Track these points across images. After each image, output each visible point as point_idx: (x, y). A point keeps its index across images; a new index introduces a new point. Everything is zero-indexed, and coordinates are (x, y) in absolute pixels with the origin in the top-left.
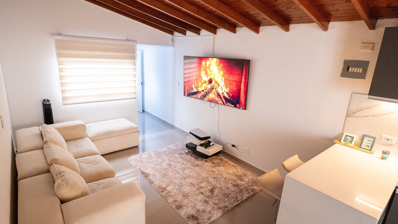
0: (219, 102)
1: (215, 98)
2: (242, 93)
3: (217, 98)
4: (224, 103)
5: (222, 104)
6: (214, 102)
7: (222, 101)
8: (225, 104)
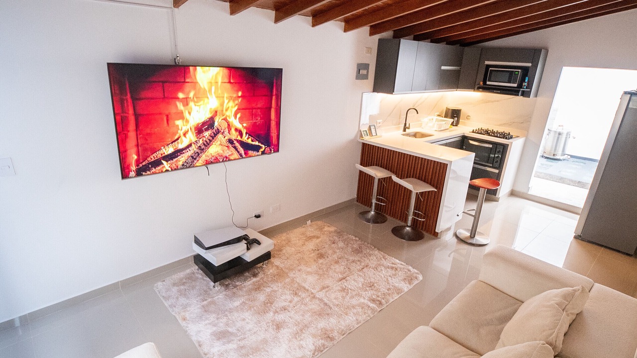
0: (232, 158)
1: (222, 152)
2: (273, 126)
3: (228, 151)
4: (241, 155)
5: (240, 159)
6: (221, 160)
7: (238, 152)
8: (244, 156)
